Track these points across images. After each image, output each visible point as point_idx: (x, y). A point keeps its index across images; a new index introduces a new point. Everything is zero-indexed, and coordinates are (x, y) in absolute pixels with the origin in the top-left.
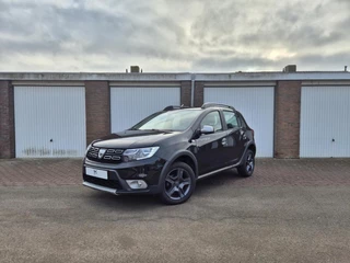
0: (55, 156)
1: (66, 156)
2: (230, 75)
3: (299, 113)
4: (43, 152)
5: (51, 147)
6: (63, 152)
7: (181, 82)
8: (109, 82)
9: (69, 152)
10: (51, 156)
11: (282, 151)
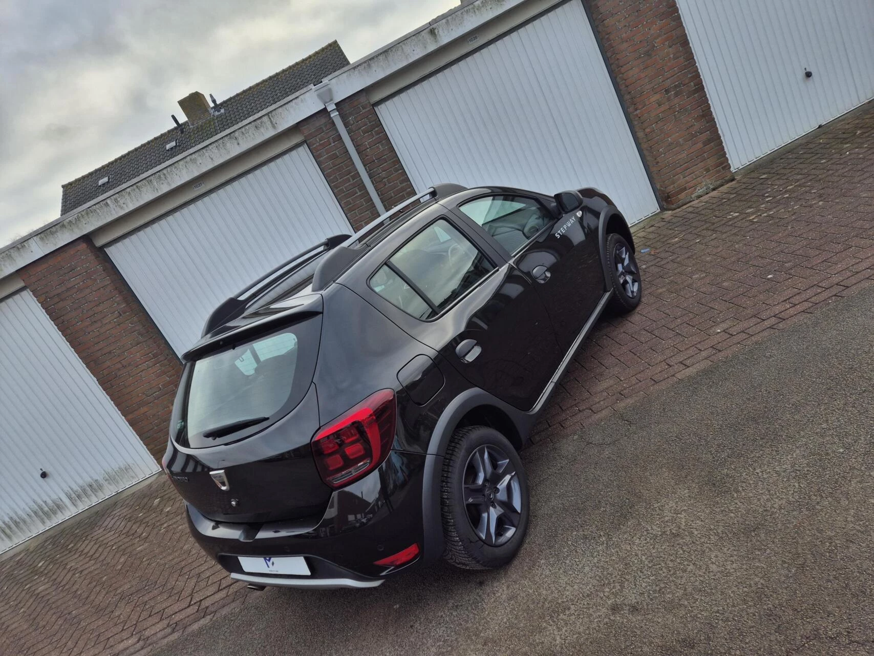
0: (82, 506)
1: (109, 491)
2: (431, 29)
3: (684, 42)
4: (43, 513)
5: (53, 491)
6: (95, 487)
7: (297, 128)
8: (87, 239)
9: (111, 479)
10: (71, 512)
11: (681, 181)
